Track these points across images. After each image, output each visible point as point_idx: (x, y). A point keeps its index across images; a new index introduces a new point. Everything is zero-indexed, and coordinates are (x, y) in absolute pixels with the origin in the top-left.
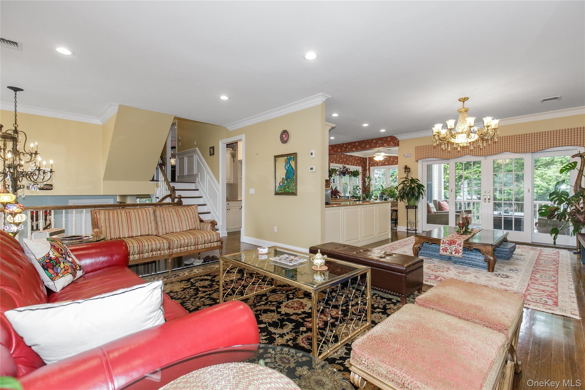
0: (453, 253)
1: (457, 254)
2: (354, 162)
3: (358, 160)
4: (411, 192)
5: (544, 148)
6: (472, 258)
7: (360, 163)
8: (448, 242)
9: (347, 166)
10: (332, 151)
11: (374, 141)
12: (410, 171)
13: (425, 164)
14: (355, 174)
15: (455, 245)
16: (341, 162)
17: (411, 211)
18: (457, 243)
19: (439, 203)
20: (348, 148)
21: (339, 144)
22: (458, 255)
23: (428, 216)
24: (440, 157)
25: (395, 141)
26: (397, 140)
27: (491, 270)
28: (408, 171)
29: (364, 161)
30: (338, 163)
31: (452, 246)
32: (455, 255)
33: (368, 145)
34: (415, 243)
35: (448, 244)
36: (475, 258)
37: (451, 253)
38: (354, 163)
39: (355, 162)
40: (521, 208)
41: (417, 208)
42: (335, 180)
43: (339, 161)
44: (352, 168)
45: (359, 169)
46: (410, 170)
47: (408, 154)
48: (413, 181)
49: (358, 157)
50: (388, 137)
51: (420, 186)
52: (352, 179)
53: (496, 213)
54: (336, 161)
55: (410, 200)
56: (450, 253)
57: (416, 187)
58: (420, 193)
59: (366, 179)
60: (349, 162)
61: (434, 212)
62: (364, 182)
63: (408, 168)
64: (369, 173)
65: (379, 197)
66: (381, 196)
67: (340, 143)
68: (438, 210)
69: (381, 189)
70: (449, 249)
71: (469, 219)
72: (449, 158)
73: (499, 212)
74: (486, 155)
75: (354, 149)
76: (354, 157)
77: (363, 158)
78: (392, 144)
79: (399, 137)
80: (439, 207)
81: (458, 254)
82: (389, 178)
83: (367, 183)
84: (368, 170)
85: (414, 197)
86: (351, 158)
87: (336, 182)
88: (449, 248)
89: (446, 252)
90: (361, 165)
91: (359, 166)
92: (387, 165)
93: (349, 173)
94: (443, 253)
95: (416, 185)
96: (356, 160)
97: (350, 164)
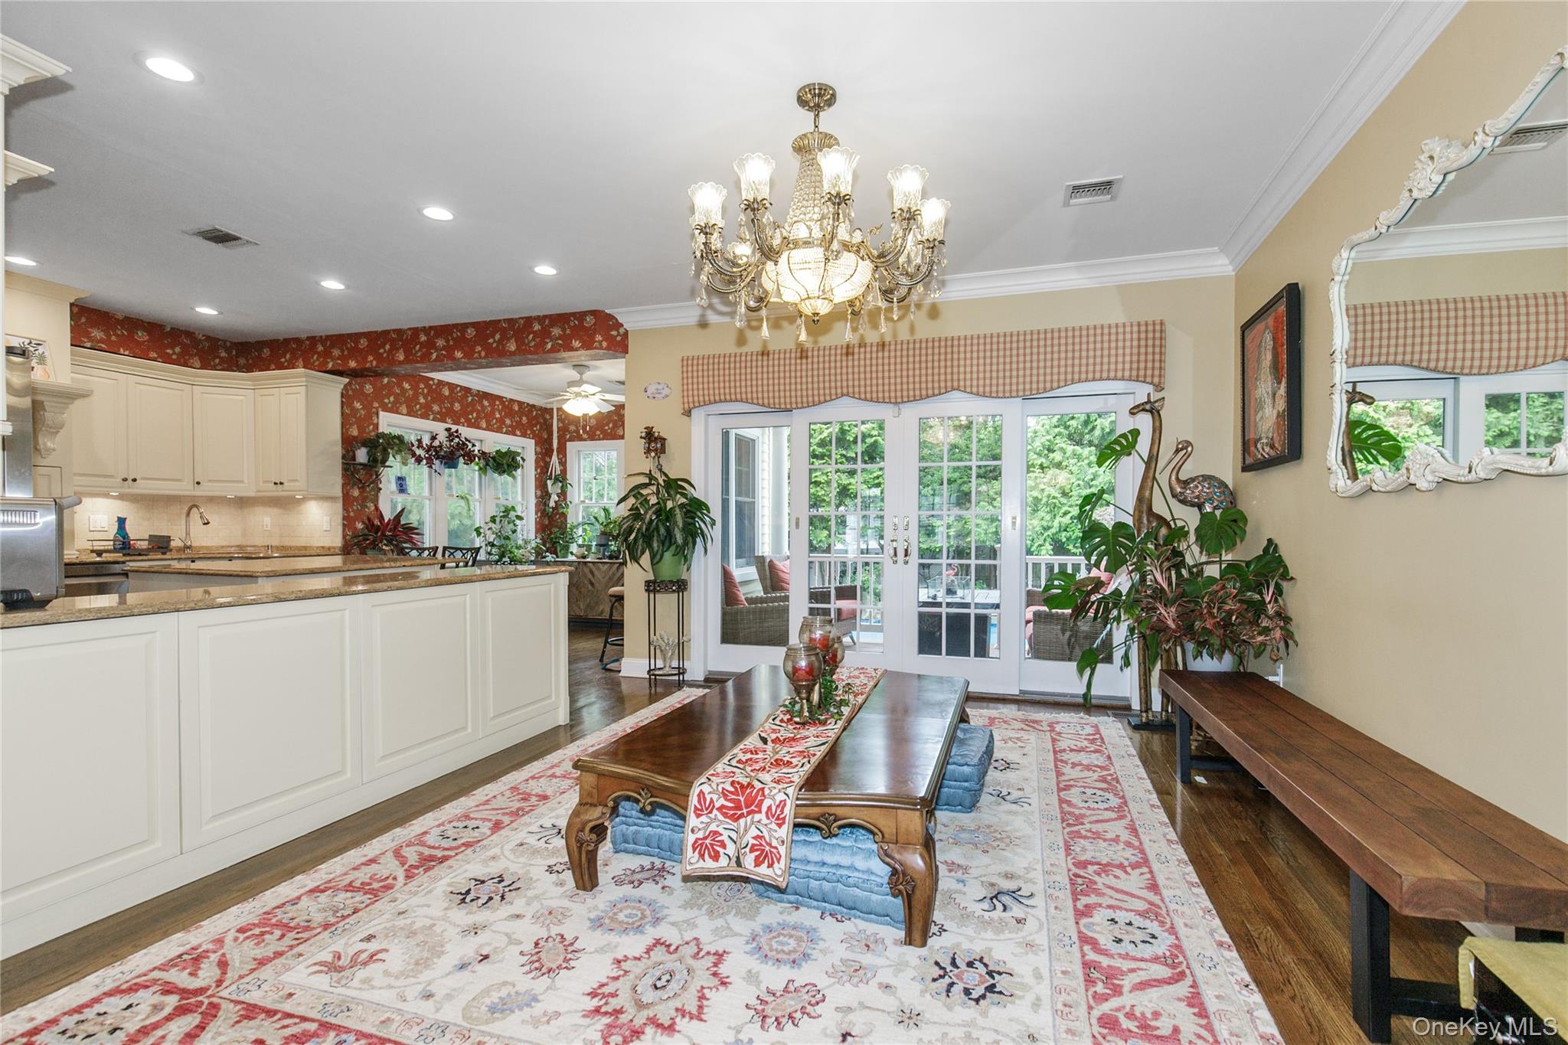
0: (749, 861)
1: (763, 869)
2: (501, 421)
3: (521, 412)
4: (662, 531)
5: (1055, 385)
6: (838, 866)
7: (530, 424)
8: (722, 801)
9: (466, 432)
10: (370, 358)
11: (537, 327)
12: (663, 451)
13: (717, 425)
14: (504, 463)
15: (757, 817)
17: (666, 601)
18: (764, 809)
19: (772, 565)
20: (437, 349)
21: (399, 331)
22: (769, 872)
23: (724, 614)
24: (760, 402)
25: (614, 333)
26: (622, 331)
27: (917, 935)
28: (656, 450)
29: (545, 419)
30: (425, 416)
31: (742, 821)
32: (758, 870)
33: (513, 341)
34: (581, 804)
35: (725, 815)
36: (848, 868)
37: (739, 863)
38: (503, 422)
39: (508, 422)
40: (988, 577)
41: (685, 589)
42: (409, 483)
44: (492, 441)
45: (526, 447)
46: (663, 445)
47: (660, 387)
48: (673, 486)
49: (520, 403)
50: (584, 314)
51: (695, 508)
52: (489, 479)
53: (924, 595)
55: (658, 557)
56: (733, 863)
57: (678, 511)
58: (692, 533)
59: (549, 483)
60: (478, 417)
61: (750, 601)
62: (543, 495)
63: (656, 439)
64: (563, 463)
65: (593, 549)
66: (601, 545)
67: (405, 327)
68: (769, 589)
69: (602, 519)
70: (728, 842)
71: (836, 645)
72: (788, 406)
73: (932, 592)
74: (899, 400)
75: (458, 354)
76: (502, 403)
77: (545, 410)
78: (600, 342)
79: (630, 320)
80: (773, 578)
81: (770, 866)
83: (554, 498)
84: (555, 453)
85: (673, 548)
86: (486, 403)
87: (411, 491)
88: (726, 834)
89: (716, 857)
90: (533, 432)
91: (524, 435)
93: (470, 457)
94: (701, 864)
95: (683, 500)
96: (510, 413)
97: (484, 426)
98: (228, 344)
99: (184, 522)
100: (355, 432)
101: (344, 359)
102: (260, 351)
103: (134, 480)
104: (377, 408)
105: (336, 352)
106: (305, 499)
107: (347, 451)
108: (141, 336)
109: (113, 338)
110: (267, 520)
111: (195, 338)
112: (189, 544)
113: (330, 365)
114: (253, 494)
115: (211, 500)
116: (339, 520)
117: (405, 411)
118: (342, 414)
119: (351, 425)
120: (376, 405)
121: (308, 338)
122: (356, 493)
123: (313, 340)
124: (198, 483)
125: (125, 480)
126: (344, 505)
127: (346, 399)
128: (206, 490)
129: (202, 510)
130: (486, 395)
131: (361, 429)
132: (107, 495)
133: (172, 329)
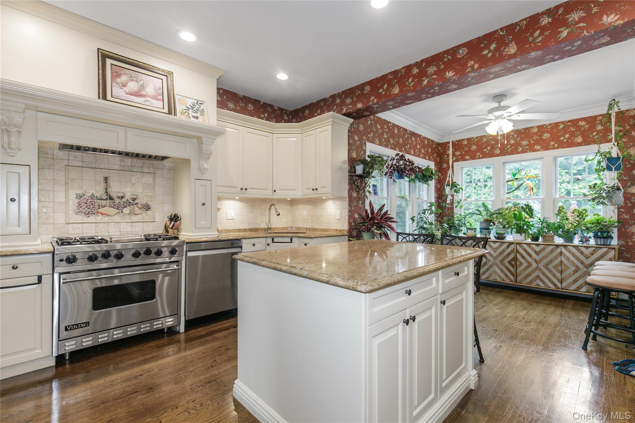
2: (420, 150)
3: (428, 145)
7: (432, 153)
9: (407, 157)
14: (423, 175)
16: (393, 144)
29: (439, 150)
30: (386, 146)
39: (423, 151)
42: (379, 189)
43: (387, 140)
45: (431, 166)
49: (428, 140)
52: (416, 187)
54: (380, 140)
59: (446, 189)
60: (410, 148)
69: (483, 211)
76: (420, 139)
77: (439, 144)
82: (504, 185)
83: (450, 197)
84: (449, 169)
86: (413, 139)
87: (379, 194)
90: (433, 157)
91: (429, 159)
92: (498, 155)
93: (410, 172)
96: (424, 146)
97: (412, 153)
98: (288, 112)
99: (268, 214)
100: (354, 155)
101: (353, 103)
102: (304, 113)
103: (246, 189)
104: (365, 140)
105: (348, 101)
106: (328, 199)
107: (351, 168)
108: (250, 107)
109: (238, 108)
110: (305, 213)
111: (274, 108)
112: (270, 227)
113: (344, 111)
114: (300, 197)
115: (280, 201)
116: (346, 213)
117: (378, 143)
118: (349, 143)
119: (353, 150)
120: (365, 138)
121: (331, 97)
122: (355, 195)
123: (333, 97)
124: (275, 191)
125: (242, 189)
126: (349, 202)
127: (351, 132)
128: (280, 195)
129: (276, 207)
130: (413, 134)
131: (357, 153)
132: (234, 199)
133: (264, 103)
